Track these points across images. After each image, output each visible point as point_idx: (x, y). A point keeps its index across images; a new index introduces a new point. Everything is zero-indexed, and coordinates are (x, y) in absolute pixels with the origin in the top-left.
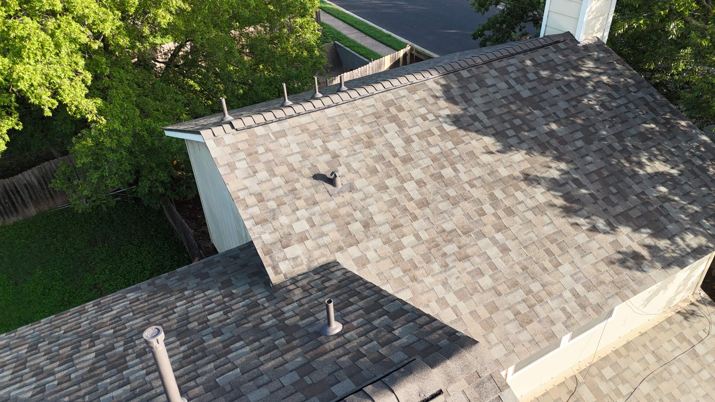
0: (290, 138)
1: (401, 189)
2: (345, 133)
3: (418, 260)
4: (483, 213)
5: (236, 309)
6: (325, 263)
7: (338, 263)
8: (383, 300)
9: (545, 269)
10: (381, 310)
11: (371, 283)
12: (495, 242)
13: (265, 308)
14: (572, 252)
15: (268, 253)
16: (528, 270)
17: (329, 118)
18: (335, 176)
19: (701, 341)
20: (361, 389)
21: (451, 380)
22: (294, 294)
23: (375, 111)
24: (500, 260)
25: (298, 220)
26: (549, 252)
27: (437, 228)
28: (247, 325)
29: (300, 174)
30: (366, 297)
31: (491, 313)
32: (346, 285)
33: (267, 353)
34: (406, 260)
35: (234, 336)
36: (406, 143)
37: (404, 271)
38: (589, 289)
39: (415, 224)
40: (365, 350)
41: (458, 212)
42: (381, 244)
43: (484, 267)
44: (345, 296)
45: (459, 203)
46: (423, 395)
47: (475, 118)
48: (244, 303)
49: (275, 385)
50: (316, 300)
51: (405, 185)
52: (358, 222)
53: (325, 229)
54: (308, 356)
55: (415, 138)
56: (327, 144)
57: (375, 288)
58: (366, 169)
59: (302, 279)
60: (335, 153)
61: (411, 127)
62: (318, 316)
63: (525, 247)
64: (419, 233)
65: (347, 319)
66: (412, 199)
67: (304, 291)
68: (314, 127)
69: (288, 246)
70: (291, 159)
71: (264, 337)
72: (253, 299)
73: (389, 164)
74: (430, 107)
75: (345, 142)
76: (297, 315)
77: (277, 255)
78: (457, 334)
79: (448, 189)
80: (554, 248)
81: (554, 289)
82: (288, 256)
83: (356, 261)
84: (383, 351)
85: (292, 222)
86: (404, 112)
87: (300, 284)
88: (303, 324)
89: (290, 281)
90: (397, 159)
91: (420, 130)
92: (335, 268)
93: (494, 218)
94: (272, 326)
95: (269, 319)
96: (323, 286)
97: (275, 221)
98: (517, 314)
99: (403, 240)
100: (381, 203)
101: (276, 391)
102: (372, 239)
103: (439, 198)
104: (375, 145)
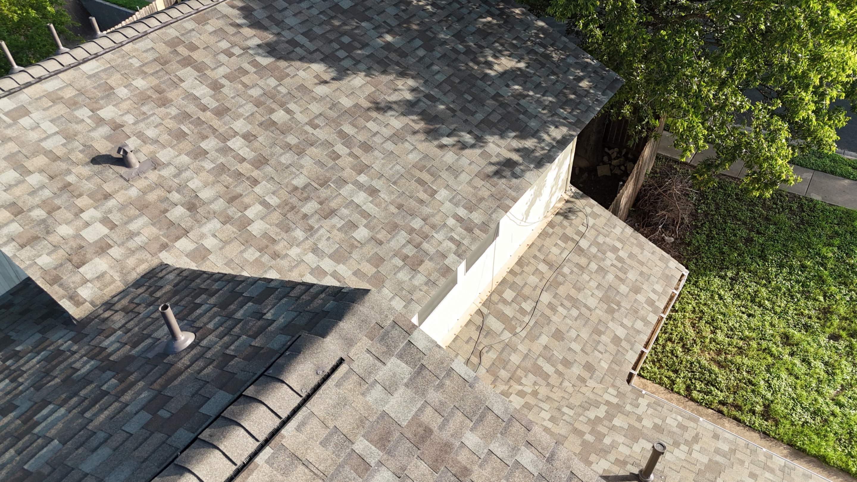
0: (36, 115)
1: (225, 150)
2: (122, 92)
3: (273, 232)
4: (336, 156)
5: (30, 369)
6: (147, 271)
7: (166, 264)
8: (240, 287)
9: (422, 202)
10: (241, 299)
11: (219, 273)
12: (360, 186)
13: (75, 352)
14: (444, 175)
15: (56, 280)
16: (404, 208)
17: (89, 77)
18: (125, 152)
19: (583, 235)
20: (241, 395)
21: (350, 342)
22: (112, 321)
23: (157, 55)
24: (372, 205)
25: (87, 224)
26: (421, 182)
27: (287, 187)
28: (52, 383)
29: (70, 162)
30: (218, 291)
31: (377, 266)
32: (186, 287)
33: (94, 405)
34: (258, 236)
35: (36, 403)
36: (213, 89)
37: (260, 250)
38: (470, 209)
39: (258, 189)
40: (233, 350)
41: (307, 161)
42: (219, 225)
43: (356, 217)
44: (187, 299)
45: (304, 150)
46: (321, 372)
47: (293, 43)
48: (39, 357)
49: (119, 438)
50: (148, 317)
51: (229, 143)
52: (179, 206)
53: (134, 226)
54: (156, 386)
55: (223, 81)
56: (98, 112)
57: (226, 277)
58: (168, 134)
59: (119, 300)
60: (115, 122)
61: (215, 68)
62: (156, 335)
63: (395, 183)
64: (266, 198)
65: (198, 324)
66: (244, 160)
67: (127, 313)
68: (69, 93)
69: (84, 264)
70: (48, 145)
71: (84, 387)
72: (51, 348)
73: (199, 122)
74: (232, 39)
75: (125, 105)
76: (126, 344)
77: (70, 280)
78: (343, 291)
79: (286, 137)
80: (425, 176)
81: (437, 220)
82: (88, 277)
83: (191, 255)
84: (257, 343)
85: (78, 230)
86: (199, 50)
87: (118, 306)
88: (138, 352)
89: (102, 308)
90: (208, 113)
91: (228, 71)
92: (164, 272)
93: (351, 159)
94: (92, 371)
95: (85, 363)
96: (153, 299)
97: (52, 235)
98: (405, 258)
99: (247, 213)
100: (204, 174)
101: (121, 444)
102: (205, 223)
103: (278, 149)
104: (172, 101)
